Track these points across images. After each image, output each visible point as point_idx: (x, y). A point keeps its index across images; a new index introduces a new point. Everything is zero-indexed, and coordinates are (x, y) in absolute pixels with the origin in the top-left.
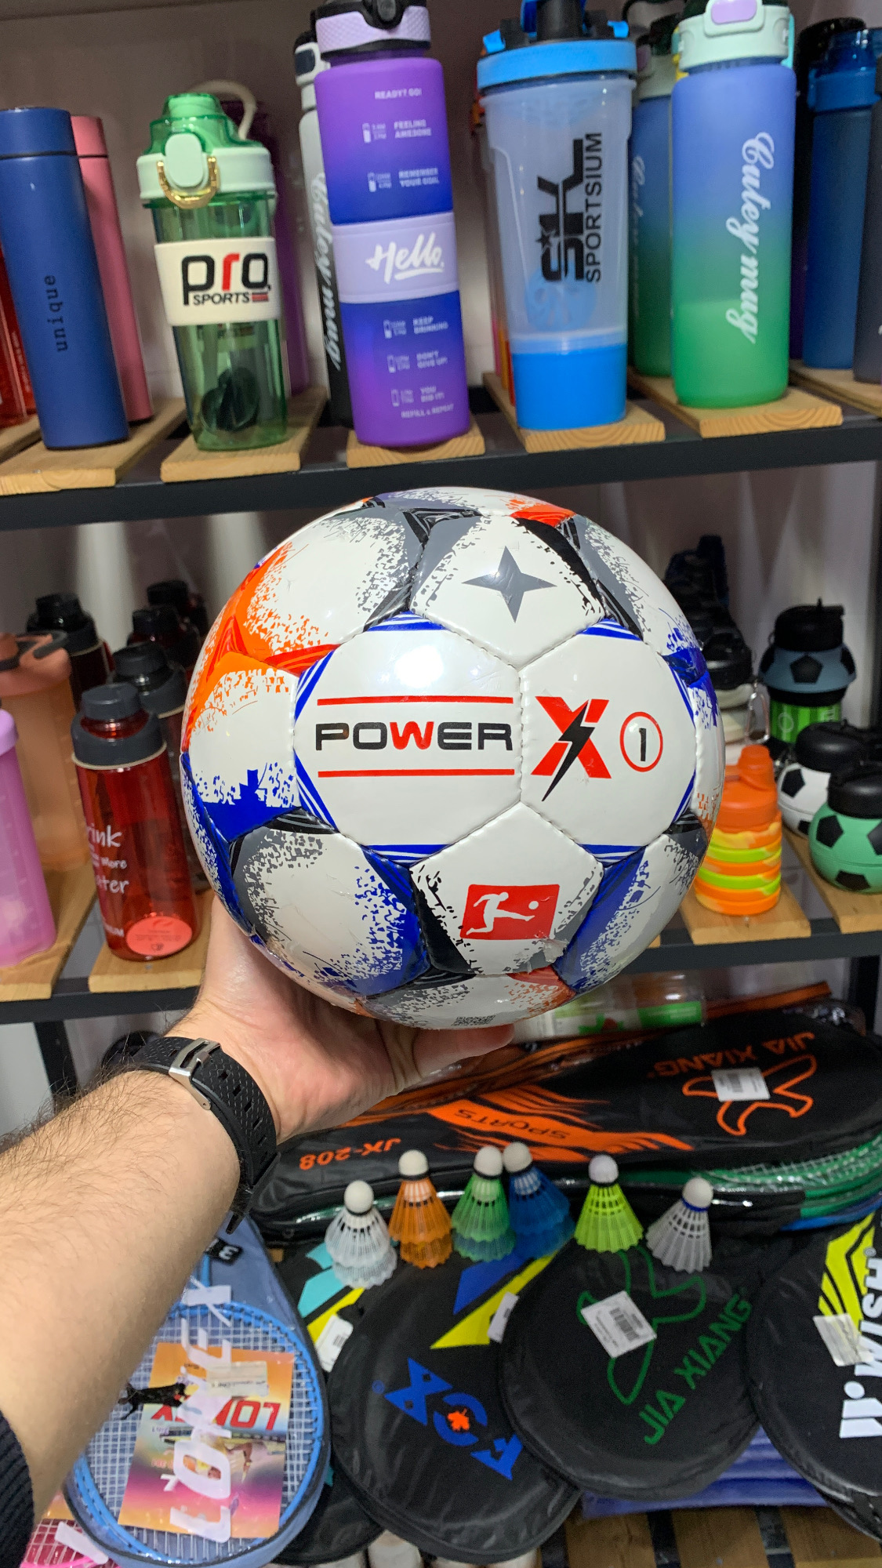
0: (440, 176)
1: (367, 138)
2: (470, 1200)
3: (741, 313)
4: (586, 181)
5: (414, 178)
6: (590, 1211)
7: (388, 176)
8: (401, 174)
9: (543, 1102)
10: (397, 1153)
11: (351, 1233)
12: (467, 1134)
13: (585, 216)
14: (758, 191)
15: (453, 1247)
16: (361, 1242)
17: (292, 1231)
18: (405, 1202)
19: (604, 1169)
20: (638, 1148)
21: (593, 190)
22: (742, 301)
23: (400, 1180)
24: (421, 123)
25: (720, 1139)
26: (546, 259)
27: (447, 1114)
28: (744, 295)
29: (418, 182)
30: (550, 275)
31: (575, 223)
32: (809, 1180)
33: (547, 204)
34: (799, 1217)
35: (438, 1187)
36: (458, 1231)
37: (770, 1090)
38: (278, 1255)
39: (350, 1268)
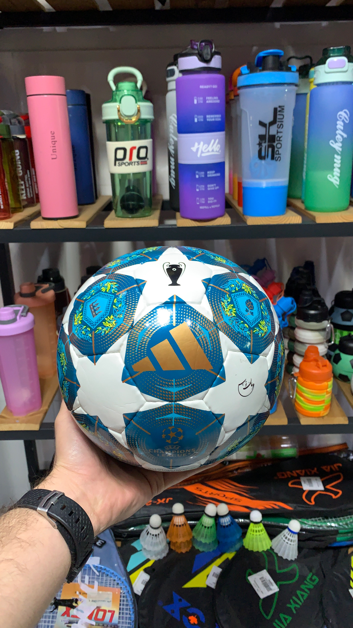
0: (222, 118)
1: (195, 102)
2: (201, 526)
3: (333, 176)
4: (278, 123)
5: (212, 118)
6: (250, 534)
7: (202, 117)
8: (207, 116)
9: (230, 486)
10: (171, 504)
11: (152, 536)
12: (200, 498)
13: (276, 136)
14: (343, 131)
15: (192, 544)
16: (155, 540)
17: (126, 534)
18: (174, 525)
19: (256, 516)
20: (270, 507)
21: (280, 127)
22: (333, 172)
23: (173, 515)
24: (216, 98)
25: (304, 506)
26: (260, 152)
27: (191, 489)
28: (335, 170)
29: (213, 120)
30: (261, 157)
31: (272, 139)
32: (340, 525)
33: (262, 131)
34: (335, 541)
35: (188, 519)
36: (195, 537)
37: (324, 486)
38: (119, 544)
39: (150, 551)
